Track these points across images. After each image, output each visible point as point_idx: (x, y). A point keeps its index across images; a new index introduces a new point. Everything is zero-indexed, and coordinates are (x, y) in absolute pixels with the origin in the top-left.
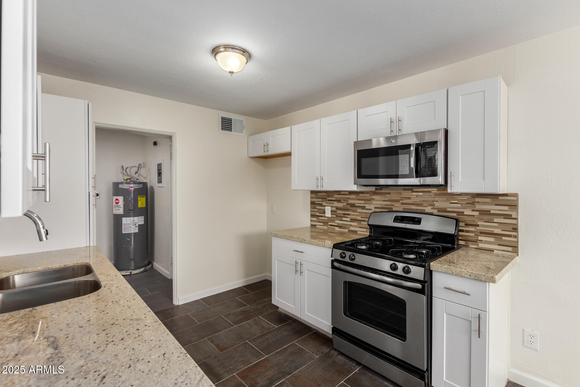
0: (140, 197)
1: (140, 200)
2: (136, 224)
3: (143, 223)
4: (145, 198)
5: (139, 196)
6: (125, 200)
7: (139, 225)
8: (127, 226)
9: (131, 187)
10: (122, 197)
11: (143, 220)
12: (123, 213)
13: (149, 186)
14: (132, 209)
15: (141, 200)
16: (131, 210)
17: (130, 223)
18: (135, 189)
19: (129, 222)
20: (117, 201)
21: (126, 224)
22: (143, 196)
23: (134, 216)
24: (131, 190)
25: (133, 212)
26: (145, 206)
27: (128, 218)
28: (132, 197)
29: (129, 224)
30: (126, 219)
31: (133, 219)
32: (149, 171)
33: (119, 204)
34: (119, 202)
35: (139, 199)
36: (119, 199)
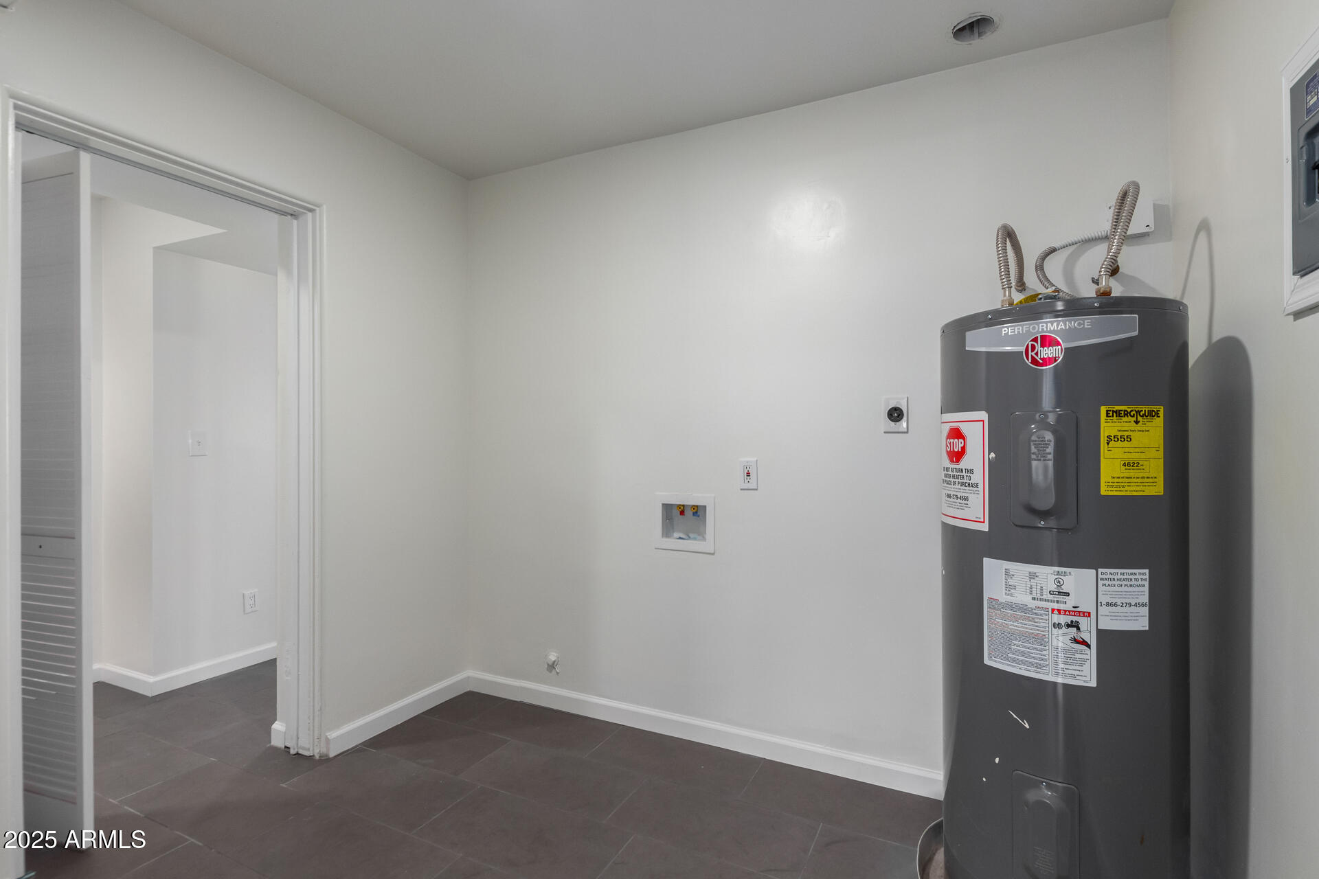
0: (1118, 413)
1: (1116, 438)
2: (1083, 621)
3: (1140, 621)
4: (1159, 422)
5: (1103, 409)
6: (998, 439)
7: (1101, 634)
8: (1013, 626)
9: (1046, 341)
10: (983, 415)
11: (1145, 599)
12: (985, 527)
13: (1197, 347)
14: (1047, 501)
15: (1129, 439)
16: (1044, 515)
17: (1032, 604)
18: (1068, 351)
19: (1021, 597)
20: (959, 444)
21: (1009, 606)
22: (1145, 408)
23: (1069, 558)
24: (1046, 361)
25: (1061, 530)
26: (1157, 489)
27: (1021, 570)
28: (1045, 414)
29: (1024, 608)
30: (1007, 571)
31: (1059, 583)
32: (1203, 235)
33: (964, 464)
34: (963, 448)
35: (1108, 428)
36: (964, 428)
